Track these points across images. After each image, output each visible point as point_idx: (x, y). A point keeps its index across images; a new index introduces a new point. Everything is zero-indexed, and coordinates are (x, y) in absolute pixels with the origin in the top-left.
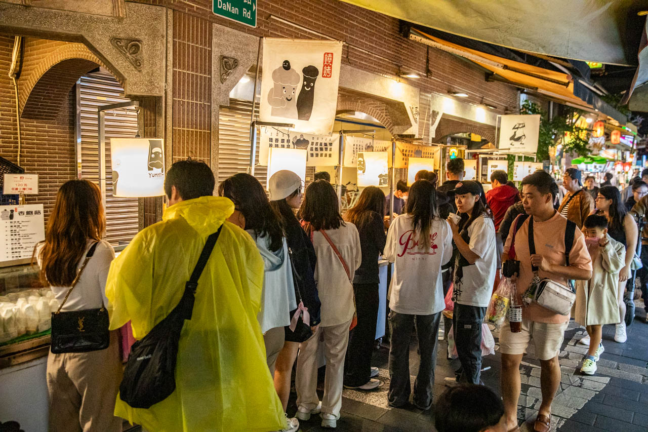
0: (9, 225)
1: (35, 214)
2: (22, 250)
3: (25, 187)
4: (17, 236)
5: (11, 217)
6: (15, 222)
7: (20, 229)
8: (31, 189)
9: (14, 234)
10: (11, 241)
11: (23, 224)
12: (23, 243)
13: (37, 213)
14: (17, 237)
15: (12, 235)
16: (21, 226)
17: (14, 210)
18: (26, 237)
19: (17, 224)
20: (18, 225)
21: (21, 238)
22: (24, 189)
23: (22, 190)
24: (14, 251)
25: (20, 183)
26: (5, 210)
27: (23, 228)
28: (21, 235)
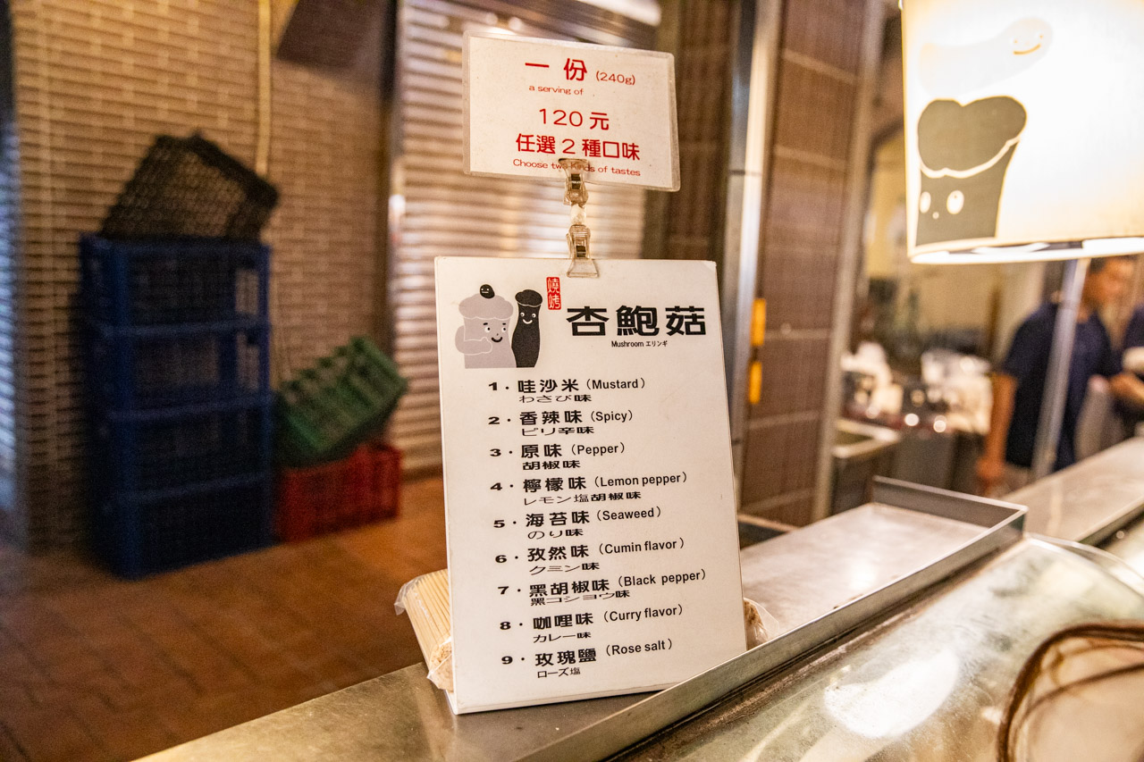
0: (511, 404)
1: (673, 331)
2: (597, 606)
3: (598, 134)
4: (566, 491)
5: (526, 347)
6: (551, 385)
7: (586, 440)
8: (633, 152)
9: (543, 475)
10: (523, 529)
11: (603, 401)
12: (607, 549)
13: (686, 321)
14: (566, 502)
15: (531, 485)
16: (586, 421)
17: (542, 291)
18: (626, 505)
19: (561, 404)
20: (572, 406)
21: (592, 508)
22: (593, 147)
23: (579, 153)
24: (551, 609)
25: (569, 104)
26: (487, 292)
27: (604, 434)
28: (590, 489)
